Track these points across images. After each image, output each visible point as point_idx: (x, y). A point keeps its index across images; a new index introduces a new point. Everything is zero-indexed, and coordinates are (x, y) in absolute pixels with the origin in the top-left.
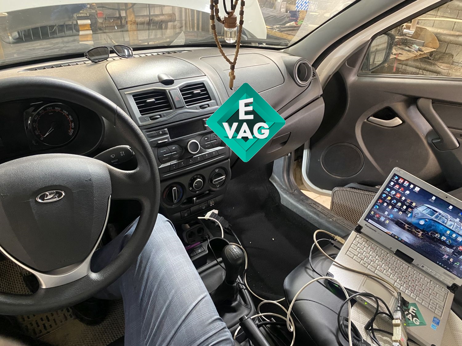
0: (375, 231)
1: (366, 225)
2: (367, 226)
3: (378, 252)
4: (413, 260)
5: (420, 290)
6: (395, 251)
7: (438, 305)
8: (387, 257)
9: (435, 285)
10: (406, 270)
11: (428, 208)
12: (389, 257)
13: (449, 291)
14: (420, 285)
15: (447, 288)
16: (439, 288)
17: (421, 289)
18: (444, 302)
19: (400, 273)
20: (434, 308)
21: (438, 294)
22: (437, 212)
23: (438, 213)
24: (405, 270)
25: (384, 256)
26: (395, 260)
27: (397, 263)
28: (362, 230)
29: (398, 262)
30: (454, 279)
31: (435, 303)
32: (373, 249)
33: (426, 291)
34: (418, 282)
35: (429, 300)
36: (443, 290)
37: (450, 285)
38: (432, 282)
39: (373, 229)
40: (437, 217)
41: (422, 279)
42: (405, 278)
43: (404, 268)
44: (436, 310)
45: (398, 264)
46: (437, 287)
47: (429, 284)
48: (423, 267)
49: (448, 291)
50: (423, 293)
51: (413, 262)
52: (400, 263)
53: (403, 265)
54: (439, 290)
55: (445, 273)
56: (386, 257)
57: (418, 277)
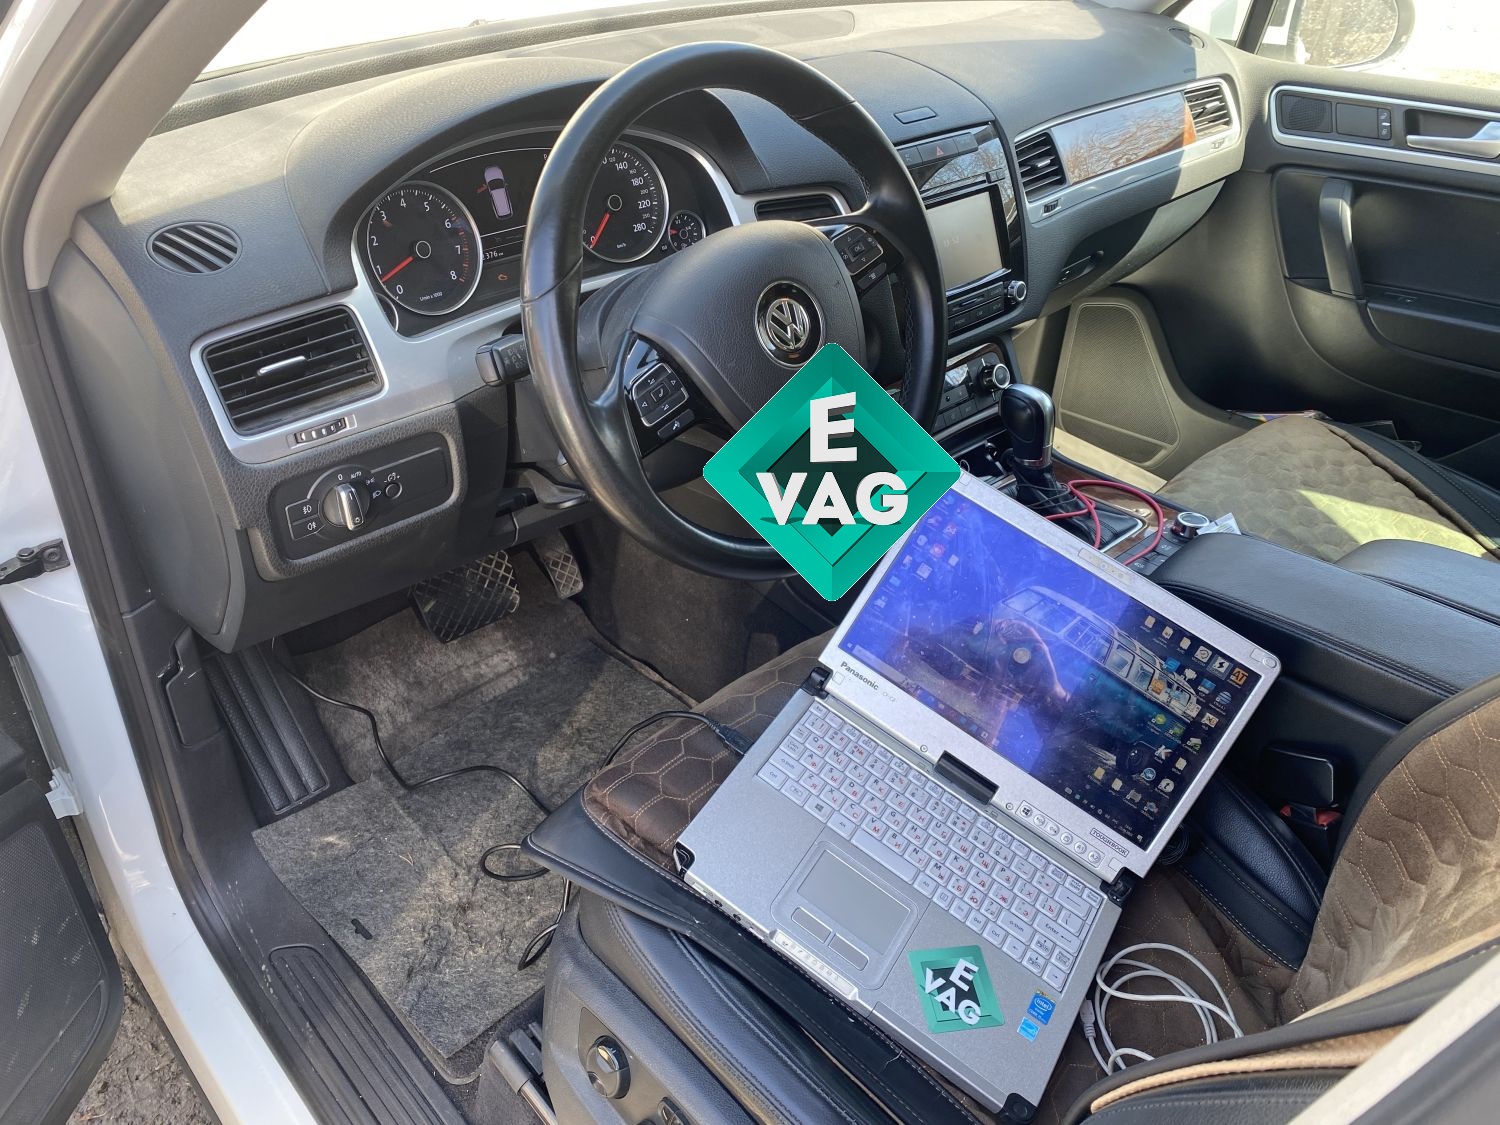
0: (872, 685)
1: (844, 664)
2: (849, 669)
3: (878, 765)
4: (993, 788)
5: (1004, 899)
6: (935, 758)
7: (1057, 951)
8: (905, 781)
9: (1058, 880)
10: (967, 828)
11: (1044, 598)
12: (914, 781)
13: (1106, 897)
14: (1008, 880)
15: (1102, 889)
16: (1071, 888)
17: (1006, 893)
18: (1082, 937)
19: (942, 840)
20: (1041, 961)
21: (1064, 912)
22: (1072, 613)
23: (1079, 618)
24: (963, 829)
25: (897, 780)
26: (933, 793)
27: (937, 804)
28: (830, 686)
29: (943, 800)
30: (1123, 852)
31: (1049, 945)
32: (861, 753)
33: (1024, 902)
34: (1003, 870)
35: (1028, 931)
36: (1084, 896)
37: (1110, 877)
38: (1052, 868)
39: (868, 682)
40: (1073, 634)
41: (1016, 860)
42: (956, 858)
43: (960, 822)
44: (1049, 968)
45: (940, 807)
46: (1067, 885)
47: (1038, 874)
48: (1027, 812)
49: (1103, 899)
50: (1013, 910)
51: (996, 799)
52: (951, 802)
53: (960, 812)
54: (1072, 896)
55: (1096, 833)
56: (901, 781)
57: (1004, 852)
